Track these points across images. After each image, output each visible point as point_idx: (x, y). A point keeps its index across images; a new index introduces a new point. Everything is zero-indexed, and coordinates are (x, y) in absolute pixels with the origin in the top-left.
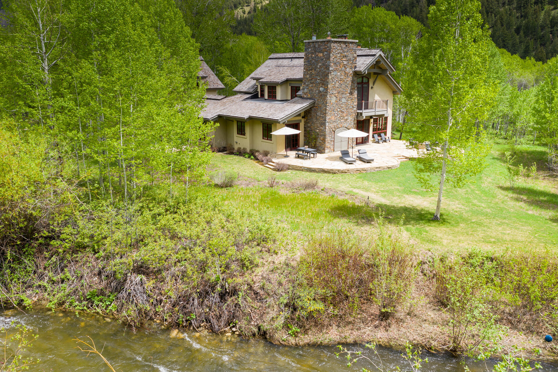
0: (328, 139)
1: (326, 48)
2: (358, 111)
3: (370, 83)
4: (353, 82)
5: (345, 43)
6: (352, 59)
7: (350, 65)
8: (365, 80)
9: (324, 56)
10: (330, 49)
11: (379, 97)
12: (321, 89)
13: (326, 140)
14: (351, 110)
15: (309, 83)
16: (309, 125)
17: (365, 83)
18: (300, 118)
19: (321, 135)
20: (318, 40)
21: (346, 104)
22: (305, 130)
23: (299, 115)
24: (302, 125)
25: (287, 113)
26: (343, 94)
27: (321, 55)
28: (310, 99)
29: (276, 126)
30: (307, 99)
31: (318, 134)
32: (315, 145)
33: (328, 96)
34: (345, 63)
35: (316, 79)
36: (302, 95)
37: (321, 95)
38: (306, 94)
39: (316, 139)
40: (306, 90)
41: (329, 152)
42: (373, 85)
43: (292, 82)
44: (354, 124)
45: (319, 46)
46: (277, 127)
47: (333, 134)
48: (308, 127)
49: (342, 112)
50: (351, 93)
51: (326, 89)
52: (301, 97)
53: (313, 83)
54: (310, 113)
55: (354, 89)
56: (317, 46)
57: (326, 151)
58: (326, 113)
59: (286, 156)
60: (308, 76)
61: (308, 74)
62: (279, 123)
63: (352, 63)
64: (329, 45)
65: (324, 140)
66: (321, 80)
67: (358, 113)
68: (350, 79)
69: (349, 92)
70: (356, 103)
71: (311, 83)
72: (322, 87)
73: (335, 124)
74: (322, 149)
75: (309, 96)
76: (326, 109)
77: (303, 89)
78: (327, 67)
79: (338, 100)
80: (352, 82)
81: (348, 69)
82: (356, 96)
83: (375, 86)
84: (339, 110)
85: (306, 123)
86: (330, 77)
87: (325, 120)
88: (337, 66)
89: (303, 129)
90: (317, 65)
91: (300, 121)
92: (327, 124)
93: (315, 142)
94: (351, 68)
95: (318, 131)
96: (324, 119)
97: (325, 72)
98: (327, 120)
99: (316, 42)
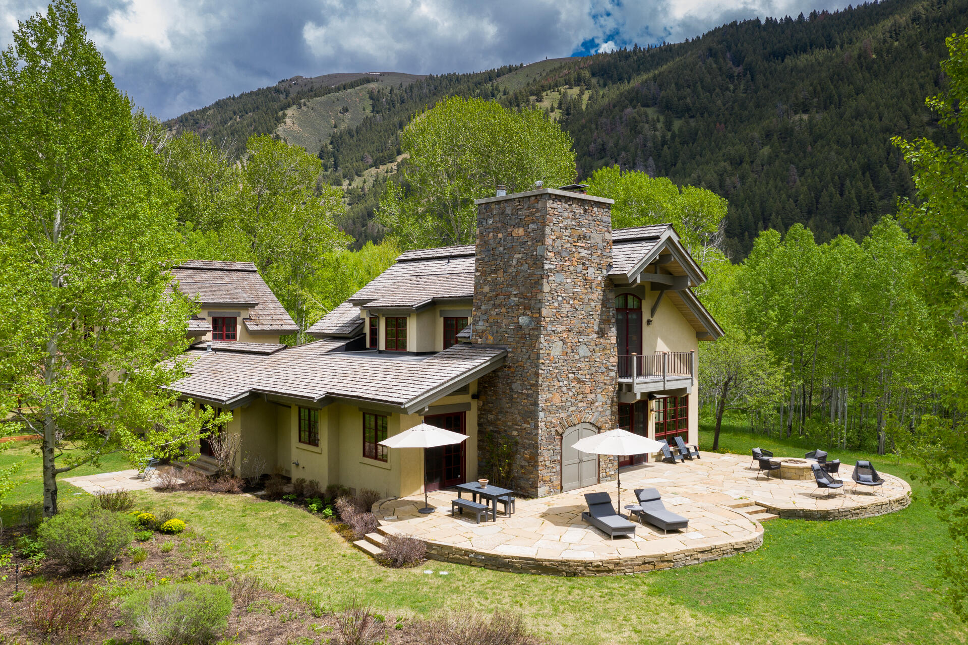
0: (545, 455)
1: (533, 214)
2: (621, 380)
3: (643, 310)
4: (604, 303)
5: (582, 202)
6: (600, 245)
7: (595, 259)
8: (632, 303)
9: (527, 234)
10: (544, 217)
11: (667, 344)
12: (523, 320)
13: (541, 459)
14: (602, 378)
15: (490, 306)
16: (491, 417)
17: (633, 310)
18: (465, 398)
19: (524, 446)
20: (513, 196)
21: (591, 361)
22: (480, 432)
23: (463, 390)
24: (471, 419)
25: (428, 384)
26: (580, 333)
27: (521, 231)
28: (492, 347)
29: (398, 419)
30: (485, 347)
31: (516, 443)
32: (509, 473)
33: (542, 340)
34: (584, 253)
35: (508, 296)
36: (473, 339)
37: (524, 337)
38: (481, 334)
39: (510, 456)
40: (481, 326)
41: (549, 493)
42: (652, 315)
43: (447, 308)
44: (612, 413)
45: (516, 210)
46: (402, 425)
47: (557, 442)
48: (490, 423)
49: (580, 382)
50: (602, 333)
51: (537, 321)
52: (470, 343)
53: (500, 306)
54: (495, 386)
55: (609, 321)
56: (508, 211)
57: (541, 490)
58: (536, 385)
59: (426, 510)
60: (486, 289)
61: (486, 282)
62: (405, 411)
63: (601, 256)
64: (540, 205)
65: (534, 460)
66: (521, 295)
67: (620, 385)
68: (597, 295)
69: (596, 328)
70: (614, 360)
71: (495, 306)
72: (524, 315)
73: (563, 415)
74: (527, 486)
75: (491, 340)
76: (537, 375)
77: (475, 323)
78: (539, 262)
79: (569, 350)
80: (603, 305)
81: (591, 271)
82: (614, 340)
83: (656, 319)
84: (571, 376)
85: (482, 413)
86: (546, 288)
87: (536, 404)
88: (563, 259)
89: (476, 429)
90: (511, 257)
91: (468, 406)
92: (541, 415)
93: (509, 465)
94: (600, 269)
95: (515, 433)
96: (532, 400)
97: (531, 275)
98: (541, 405)
99: (506, 201)
